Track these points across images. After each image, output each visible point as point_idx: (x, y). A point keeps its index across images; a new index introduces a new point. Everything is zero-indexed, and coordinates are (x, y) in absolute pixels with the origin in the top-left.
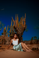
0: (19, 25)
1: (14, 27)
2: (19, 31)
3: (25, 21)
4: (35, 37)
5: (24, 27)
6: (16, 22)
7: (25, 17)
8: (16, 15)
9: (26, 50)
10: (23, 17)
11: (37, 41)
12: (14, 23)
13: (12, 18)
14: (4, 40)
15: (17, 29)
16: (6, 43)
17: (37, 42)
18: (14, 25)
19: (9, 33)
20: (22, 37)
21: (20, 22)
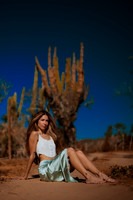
0: (60, 84)
1: (45, 93)
2: (62, 106)
3: (81, 70)
4: (118, 126)
5: (80, 90)
6: (51, 75)
7: (82, 55)
8: (50, 49)
9: (89, 175)
10: (74, 58)
11: (128, 139)
12: (45, 79)
13: (37, 61)
14: (10, 142)
15: (55, 98)
16: (19, 152)
17: (127, 143)
18: (43, 87)
19: (28, 116)
20: (72, 126)
21: (63, 76)
